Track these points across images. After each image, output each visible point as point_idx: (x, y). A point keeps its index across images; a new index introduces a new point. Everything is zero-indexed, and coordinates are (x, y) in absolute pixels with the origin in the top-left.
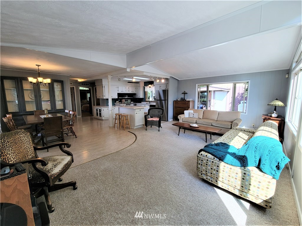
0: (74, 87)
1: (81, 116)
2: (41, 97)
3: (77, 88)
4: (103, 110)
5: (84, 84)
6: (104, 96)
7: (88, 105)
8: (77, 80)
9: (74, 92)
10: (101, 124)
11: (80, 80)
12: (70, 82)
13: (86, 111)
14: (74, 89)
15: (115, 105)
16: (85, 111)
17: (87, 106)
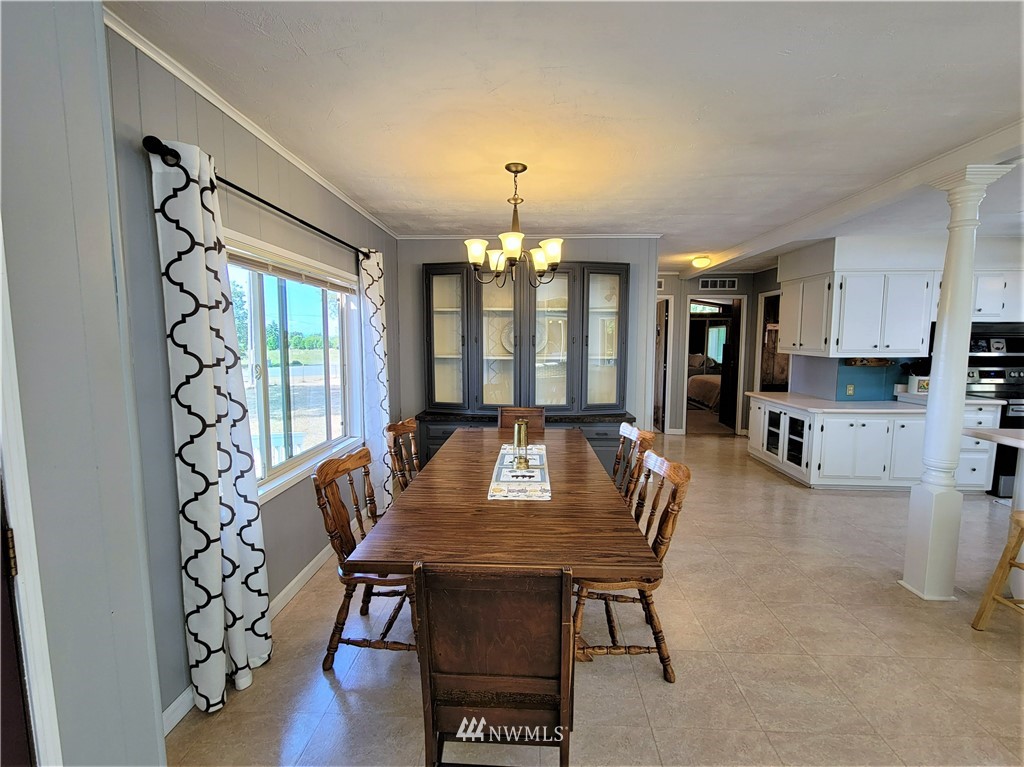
0: (667, 301)
1: (683, 431)
2: (534, 345)
3: (681, 307)
4: (817, 428)
5: (714, 285)
6: (833, 341)
7: (717, 379)
8: (688, 266)
9: (667, 321)
10: (791, 510)
11: (702, 262)
12: (660, 276)
13: (703, 404)
14: (667, 311)
15: (895, 398)
16: (698, 402)
17: (706, 383)
